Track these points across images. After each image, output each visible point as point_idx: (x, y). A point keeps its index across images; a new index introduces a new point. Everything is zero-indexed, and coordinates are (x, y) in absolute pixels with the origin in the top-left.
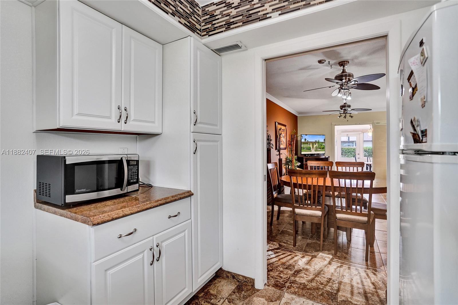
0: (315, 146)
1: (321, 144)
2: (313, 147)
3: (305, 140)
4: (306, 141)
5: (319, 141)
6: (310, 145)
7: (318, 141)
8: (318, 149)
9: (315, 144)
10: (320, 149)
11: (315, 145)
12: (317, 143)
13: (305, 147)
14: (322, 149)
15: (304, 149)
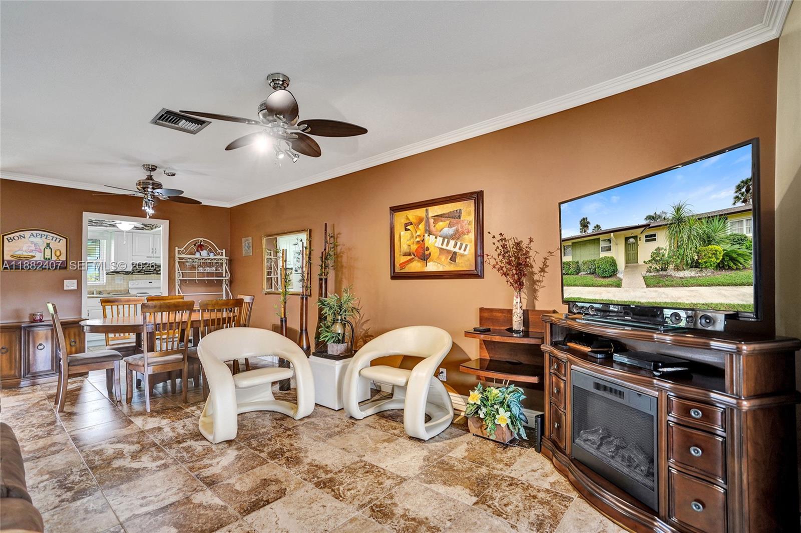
0: (645, 251)
1: (701, 228)
2: (631, 260)
3: (584, 224)
4: (590, 231)
5: (678, 210)
6: (609, 249)
7: (670, 214)
8: (677, 268)
9: (651, 238)
10: (688, 273)
11: (652, 247)
12: (668, 226)
13: (584, 263)
14: (721, 266)
15: (578, 271)
